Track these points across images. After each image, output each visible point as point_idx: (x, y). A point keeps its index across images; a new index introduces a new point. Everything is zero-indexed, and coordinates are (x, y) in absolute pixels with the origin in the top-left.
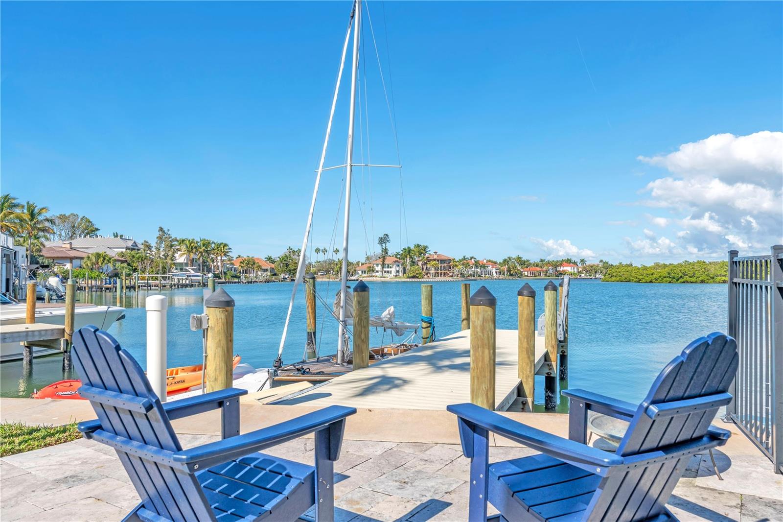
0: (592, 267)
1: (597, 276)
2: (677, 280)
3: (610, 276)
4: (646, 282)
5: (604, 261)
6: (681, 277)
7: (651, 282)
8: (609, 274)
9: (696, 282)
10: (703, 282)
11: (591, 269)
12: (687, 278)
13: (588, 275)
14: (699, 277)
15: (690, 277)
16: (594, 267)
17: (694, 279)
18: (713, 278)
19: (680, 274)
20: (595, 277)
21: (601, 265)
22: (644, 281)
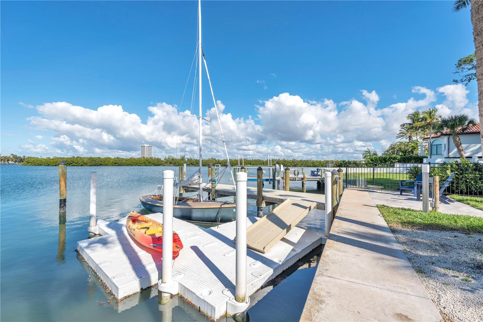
0: (5, 157)
1: (10, 163)
2: (70, 165)
3: (27, 163)
4: (53, 166)
5: (14, 155)
6: (71, 163)
7: (55, 165)
8: (26, 162)
9: (79, 166)
10: (82, 165)
11: (5, 158)
12: (74, 164)
13: (2, 162)
14: (80, 164)
15: (76, 163)
16: (7, 158)
17: (77, 164)
18: (86, 164)
19: (71, 162)
20: (9, 163)
21: (12, 156)
22: (51, 165)
